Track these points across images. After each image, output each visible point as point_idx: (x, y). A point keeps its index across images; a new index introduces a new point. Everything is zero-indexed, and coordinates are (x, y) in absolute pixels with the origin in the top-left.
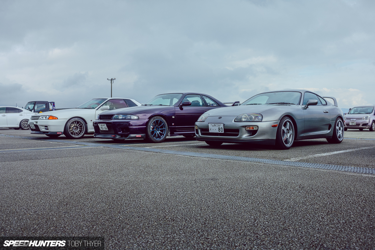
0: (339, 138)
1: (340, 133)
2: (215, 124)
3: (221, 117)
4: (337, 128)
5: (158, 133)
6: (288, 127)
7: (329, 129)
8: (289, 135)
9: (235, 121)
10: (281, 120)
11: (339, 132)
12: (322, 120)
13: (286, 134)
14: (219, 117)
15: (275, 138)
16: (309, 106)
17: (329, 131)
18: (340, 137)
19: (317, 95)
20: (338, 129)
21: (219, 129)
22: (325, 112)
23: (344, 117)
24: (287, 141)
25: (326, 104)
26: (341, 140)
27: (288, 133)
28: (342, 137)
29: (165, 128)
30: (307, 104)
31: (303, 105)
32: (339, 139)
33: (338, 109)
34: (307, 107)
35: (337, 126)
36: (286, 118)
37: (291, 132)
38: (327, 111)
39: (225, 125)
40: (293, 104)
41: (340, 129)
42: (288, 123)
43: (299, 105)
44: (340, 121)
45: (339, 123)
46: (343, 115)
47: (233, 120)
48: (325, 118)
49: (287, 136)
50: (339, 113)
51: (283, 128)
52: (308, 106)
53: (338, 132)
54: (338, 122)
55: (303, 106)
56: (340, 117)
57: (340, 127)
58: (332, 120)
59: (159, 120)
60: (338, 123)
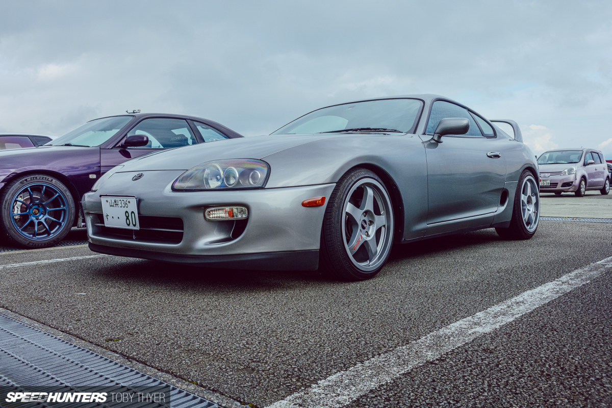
0: (528, 225)
1: (530, 212)
2: (117, 199)
3: (140, 176)
4: (523, 198)
5: (43, 220)
6: (369, 205)
7: (502, 203)
8: (372, 231)
9: (174, 189)
10: (339, 183)
11: (528, 210)
12: (484, 178)
13: (364, 228)
14: (136, 174)
15: (316, 246)
16: (443, 139)
17: (502, 209)
18: (529, 223)
19: (469, 110)
20: (526, 202)
21: (127, 218)
22: (490, 157)
23: (540, 169)
24: (364, 253)
25: (495, 136)
26: (532, 230)
27: (371, 223)
28: (535, 223)
29: (64, 205)
30: (438, 131)
31: (424, 134)
32: (528, 228)
33: (524, 149)
34: (438, 142)
35: (523, 193)
36: (363, 173)
37: (380, 220)
38: (497, 153)
39: (142, 204)
40: (395, 131)
41: (529, 201)
42: (370, 192)
43: (414, 133)
44: (530, 180)
45: (529, 184)
46: (536, 165)
47: (169, 187)
48: (490, 173)
49: (368, 235)
50: (527, 158)
51: (349, 207)
52: (439, 137)
53: (524, 210)
54: (526, 182)
55: (427, 138)
56: (531, 170)
57: (529, 196)
58: (511, 178)
59: (42, 186)
60: (526, 184)
